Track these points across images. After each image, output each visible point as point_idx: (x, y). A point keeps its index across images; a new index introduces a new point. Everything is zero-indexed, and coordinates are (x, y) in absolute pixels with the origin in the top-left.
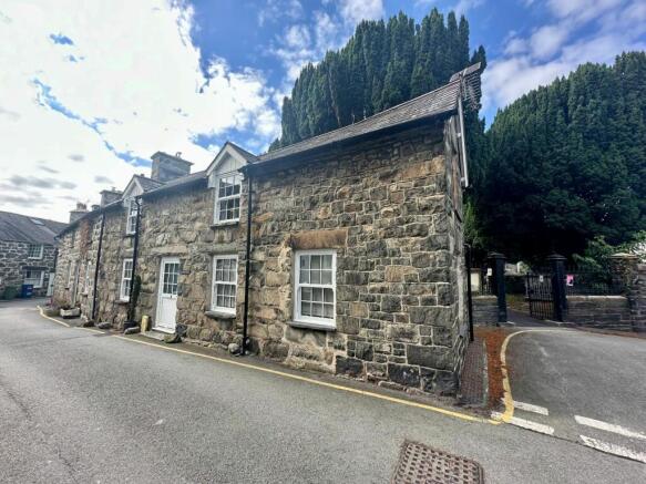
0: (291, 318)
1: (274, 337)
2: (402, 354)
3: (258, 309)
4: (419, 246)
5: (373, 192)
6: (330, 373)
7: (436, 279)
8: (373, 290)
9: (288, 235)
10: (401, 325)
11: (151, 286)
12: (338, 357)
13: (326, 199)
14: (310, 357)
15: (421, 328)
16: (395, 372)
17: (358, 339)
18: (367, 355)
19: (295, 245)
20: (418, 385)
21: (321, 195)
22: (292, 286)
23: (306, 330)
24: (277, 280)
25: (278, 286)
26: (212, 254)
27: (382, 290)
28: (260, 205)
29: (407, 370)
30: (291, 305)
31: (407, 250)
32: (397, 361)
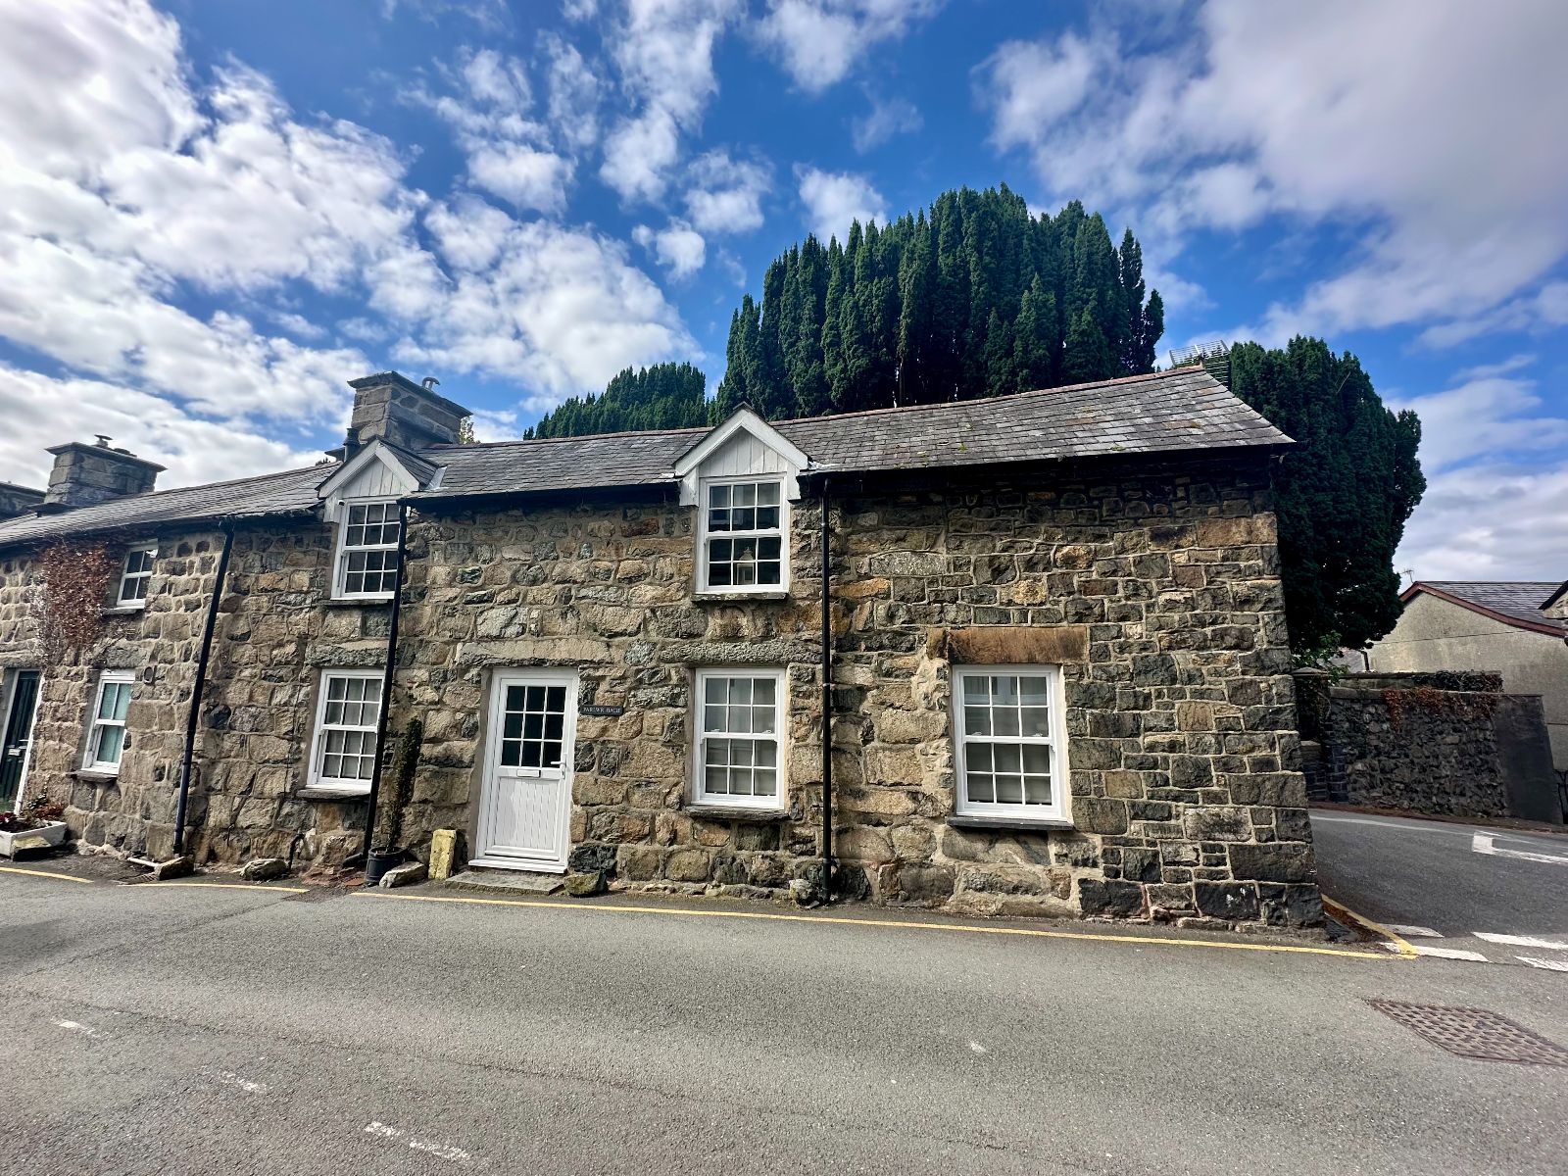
0: (953, 809)
1: (912, 855)
2: (1221, 862)
3: (860, 795)
4: (1238, 667)
5: (1139, 562)
6: (1070, 915)
7: (1274, 725)
8: (1152, 747)
9: (934, 632)
10: (1214, 808)
11: (461, 746)
12: (1082, 882)
13: (1030, 565)
14: (1016, 889)
15: (1252, 812)
16: (1210, 898)
17: (1127, 843)
18: (1148, 870)
19: (955, 653)
20: (1256, 916)
21: (1019, 556)
22: (952, 743)
24: (912, 729)
25: (914, 741)
26: (693, 666)
27: (1173, 746)
28: (852, 562)
29: (1234, 890)
30: (949, 781)
31: (1217, 673)
32: (1212, 876)
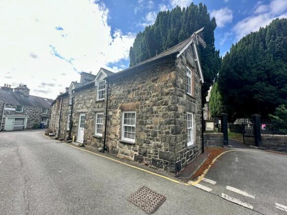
0: (120, 138)
1: (114, 146)
2: (157, 154)
3: (109, 134)
4: (164, 110)
5: (149, 87)
6: (132, 161)
7: (170, 123)
8: (148, 128)
9: (120, 105)
10: (157, 142)
11: (76, 124)
12: (135, 155)
13: (133, 90)
14: (126, 154)
15: (164, 144)
16: (154, 162)
17: (142, 148)
18: (145, 154)
19: (122, 109)
20: (162, 168)
21: (132, 88)
22: (121, 125)
23: (124, 143)
24: (116, 123)
25: (116, 125)
26: (96, 112)
27: (151, 128)
28: (112, 93)
29: (159, 161)
30: (120, 133)
31: (160, 111)
32: (155, 157)
